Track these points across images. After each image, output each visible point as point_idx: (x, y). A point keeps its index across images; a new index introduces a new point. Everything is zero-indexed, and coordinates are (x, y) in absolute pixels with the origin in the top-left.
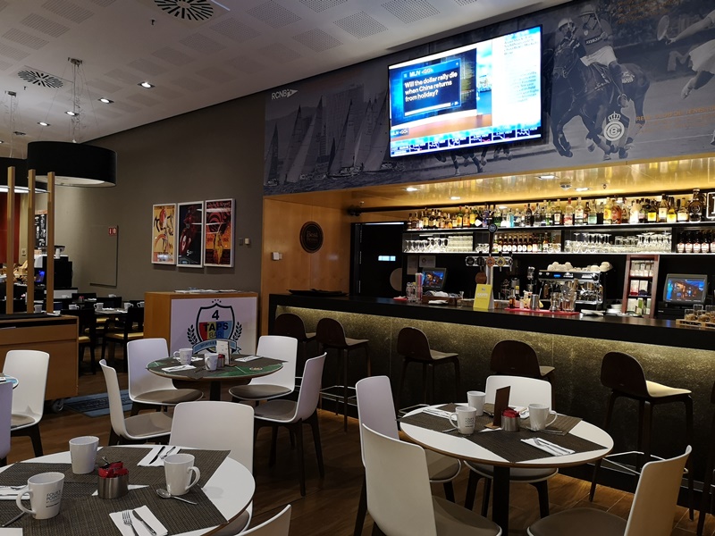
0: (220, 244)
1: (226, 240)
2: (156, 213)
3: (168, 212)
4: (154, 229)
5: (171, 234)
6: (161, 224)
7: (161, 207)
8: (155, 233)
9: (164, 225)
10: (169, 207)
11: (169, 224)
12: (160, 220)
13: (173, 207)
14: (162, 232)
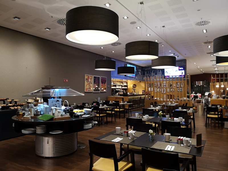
0: (104, 87)
1: (105, 86)
2: (86, 77)
3: (90, 77)
4: (86, 82)
5: (91, 83)
6: (88, 81)
7: (88, 76)
8: (86, 83)
9: (89, 81)
10: (91, 76)
11: (91, 81)
12: (87, 79)
13: (92, 76)
14: (89, 83)
